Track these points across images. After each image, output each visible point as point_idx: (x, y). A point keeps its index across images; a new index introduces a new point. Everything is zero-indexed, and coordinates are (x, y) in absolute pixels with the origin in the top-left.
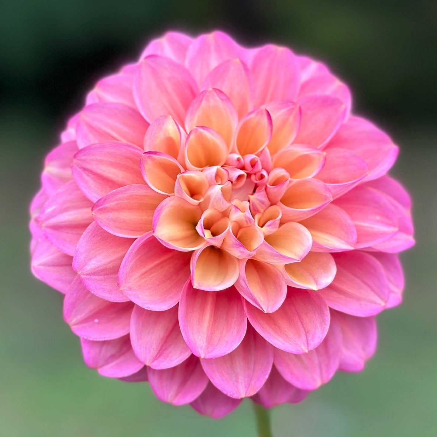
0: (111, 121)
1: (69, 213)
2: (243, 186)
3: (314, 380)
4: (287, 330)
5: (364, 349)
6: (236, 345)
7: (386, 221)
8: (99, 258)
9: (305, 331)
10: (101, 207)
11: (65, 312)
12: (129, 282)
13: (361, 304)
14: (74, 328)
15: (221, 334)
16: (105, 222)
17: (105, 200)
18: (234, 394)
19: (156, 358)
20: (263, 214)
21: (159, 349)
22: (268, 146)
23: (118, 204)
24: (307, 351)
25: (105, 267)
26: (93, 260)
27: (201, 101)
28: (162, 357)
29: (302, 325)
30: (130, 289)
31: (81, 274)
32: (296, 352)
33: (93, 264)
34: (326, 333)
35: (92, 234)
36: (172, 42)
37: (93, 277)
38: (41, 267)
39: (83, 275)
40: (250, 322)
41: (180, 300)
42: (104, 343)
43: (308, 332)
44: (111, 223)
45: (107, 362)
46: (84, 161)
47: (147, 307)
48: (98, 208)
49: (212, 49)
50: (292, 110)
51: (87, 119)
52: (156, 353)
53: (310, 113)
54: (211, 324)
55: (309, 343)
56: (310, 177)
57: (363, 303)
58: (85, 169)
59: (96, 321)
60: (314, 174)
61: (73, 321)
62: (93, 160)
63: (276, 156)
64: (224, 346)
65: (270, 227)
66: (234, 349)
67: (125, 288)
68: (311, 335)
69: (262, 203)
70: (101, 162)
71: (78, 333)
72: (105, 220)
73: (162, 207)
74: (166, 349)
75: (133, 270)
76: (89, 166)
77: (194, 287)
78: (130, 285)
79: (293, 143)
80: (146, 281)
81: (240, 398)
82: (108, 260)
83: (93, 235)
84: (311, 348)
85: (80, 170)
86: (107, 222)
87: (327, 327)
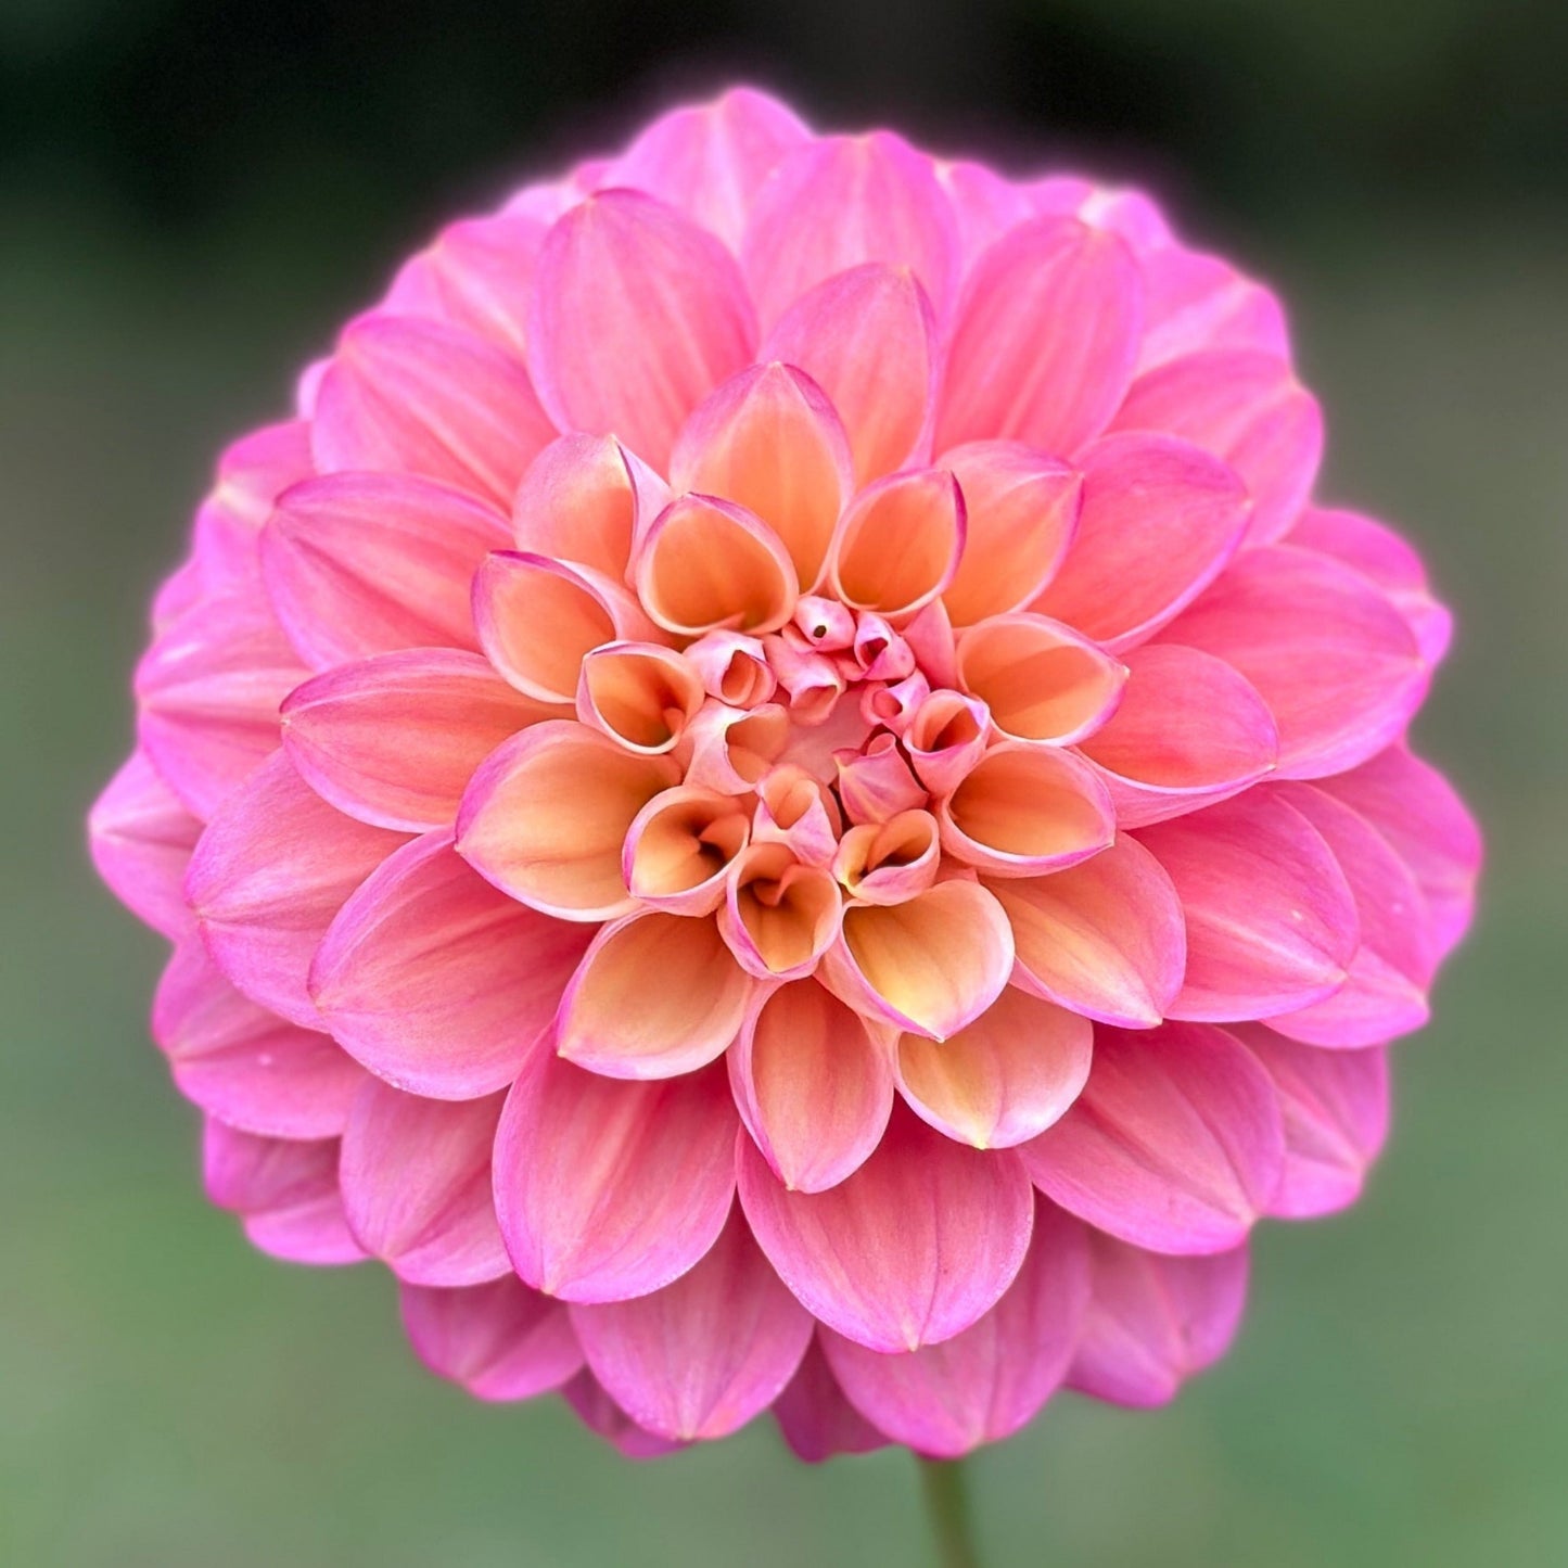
0: (445, 385)
1: (240, 677)
2: (826, 723)
3: (962, 1421)
4: (877, 1247)
5: (1186, 1333)
6: (676, 1272)
7: (1320, 935)
8: (286, 868)
9: (939, 1266)
10: (318, 703)
11: (159, 1013)
12: (357, 982)
13: (1171, 1202)
14: (183, 1072)
15: (649, 1213)
16: (327, 753)
17: (333, 682)
18: (656, 1420)
19: (418, 1241)
20: (884, 827)
21: (435, 1213)
22: (944, 596)
23: (386, 697)
24: (913, 1345)
25: (296, 904)
26: (263, 871)
27: (744, 395)
28: (441, 1240)
29: (938, 1239)
30: (357, 1005)
31: (207, 917)
32: (871, 1342)
33: (261, 887)
34: (1000, 1293)
35: (278, 783)
36: (741, 123)
37: (251, 932)
38: (116, 841)
39: (214, 920)
40: (742, 1203)
41: (514, 1080)
42: (271, 1143)
43: (946, 1272)
44: (346, 759)
45: (277, 1202)
46: (310, 519)
47: (398, 1081)
48: (307, 706)
49: (858, 188)
50: (1060, 482)
51: (365, 365)
52: (423, 1225)
53: (1139, 492)
54: (621, 1170)
55: (934, 1314)
56: (1055, 742)
57: (1183, 1198)
58: (307, 548)
59: (265, 1060)
60: (1077, 733)
61: (183, 1046)
62: (343, 521)
63: (971, 633)
64: (642, 1259)
65: (882, 889)
66: (663, 1285)
67: (337, 1002)
68: (950, 1289)
69: (879, 793)
70: (371, 530)
71: (193, 1092)
72: (325, 747)
73: (514, 752)
74: (464, 1214)
75: (385, 935)
76: (322, 542)
77: (562, 1053)
78: (359, 989)
79: (1031, 608)
80: (428, 981)
81: (673, 1438)
82: (316, 882)
83: (282, 787)
84: (932, 1337)
85: (291, 548)
86: (333, 753)
87: (1009, 1273)
